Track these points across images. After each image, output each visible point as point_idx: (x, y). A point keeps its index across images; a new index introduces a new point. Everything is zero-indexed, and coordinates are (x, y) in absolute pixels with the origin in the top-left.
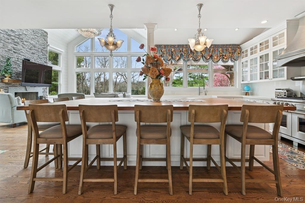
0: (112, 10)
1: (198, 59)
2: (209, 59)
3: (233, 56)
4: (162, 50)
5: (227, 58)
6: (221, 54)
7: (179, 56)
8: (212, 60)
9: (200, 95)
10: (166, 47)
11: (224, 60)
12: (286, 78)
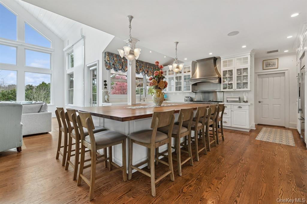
12: (191, 91)
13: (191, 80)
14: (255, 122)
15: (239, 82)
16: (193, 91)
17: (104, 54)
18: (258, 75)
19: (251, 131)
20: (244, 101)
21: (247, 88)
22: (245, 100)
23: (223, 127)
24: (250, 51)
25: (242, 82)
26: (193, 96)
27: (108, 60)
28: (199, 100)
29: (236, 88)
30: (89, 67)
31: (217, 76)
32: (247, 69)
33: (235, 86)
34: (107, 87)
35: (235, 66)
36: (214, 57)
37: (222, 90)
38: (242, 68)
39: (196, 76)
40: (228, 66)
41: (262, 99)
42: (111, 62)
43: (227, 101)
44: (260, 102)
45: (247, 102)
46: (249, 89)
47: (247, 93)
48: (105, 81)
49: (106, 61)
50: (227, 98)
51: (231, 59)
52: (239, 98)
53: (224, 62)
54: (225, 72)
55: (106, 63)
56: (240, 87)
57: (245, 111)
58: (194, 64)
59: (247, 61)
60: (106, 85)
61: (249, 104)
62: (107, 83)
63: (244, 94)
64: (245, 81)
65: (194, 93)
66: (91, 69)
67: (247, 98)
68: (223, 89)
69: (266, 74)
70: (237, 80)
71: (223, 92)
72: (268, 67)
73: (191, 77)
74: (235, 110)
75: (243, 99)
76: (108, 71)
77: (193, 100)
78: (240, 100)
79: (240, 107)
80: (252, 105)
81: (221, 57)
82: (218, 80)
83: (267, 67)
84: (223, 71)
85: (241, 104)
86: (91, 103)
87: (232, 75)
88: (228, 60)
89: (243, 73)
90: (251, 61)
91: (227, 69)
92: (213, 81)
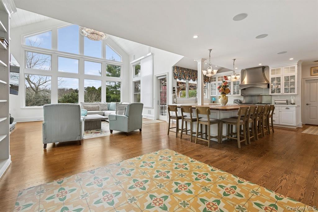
12: (240, 95)
13: (241, 86)
14: (302, 121)
15: (287, 87)
16: (242, 95)
17: (173, 68)
18: (306, 80)
19: (298, 128)
20: (291, 104)
21: (294, 92)
22: (293, 102)
23: (274, 125)
24: (297, 62)
25: (289, 87)
26: (242, 99)
27: (176, 72)
28: (247, 102)
29: (284, 92)
30: (158, 77)
31: (266, 82)
32: (294, 76)
33: (282, 91)
34: (175, 92)
35: (283, 73)
36: (263, 66)
37: (270, 94)
38: (290, 75)
39: (244, 83)
40: (276, 74)
41: (310, 102)
42: (178, 74)
43: (275, 103)
44: (307, 104)
45: (294, 104)
46: (296, 93)
47: (295, 96)
48: (174, 88)
49: (175, 73)
50: (275, 101)
51: (279, 68)
52: (287, 101)
53: (272, 70)
54: (273, 79)
55: (175, 74)
56: (288, 91)
57: (293, 111)
58: (243, 72)
59: (295, 70)
60: (174, 91)
61: (296, 105)
62: (175, 89)
63: (291, 97)
64: (292, 87)
65: (243, 97)
66: (159, 78)
67: (294, 101)
68: (272, 93)
69: (314, 80)
70: (285, 86)
71: (271, 95)
72: (316, 73)
73: (240, 83)
74: (283, 111)
75: (291, 101)
76: (175, 80)
77: (241, 102)
78: (287, 103)
79: (287, 108)
80: (299, 106)
81: (269, 66)
82: (266, 86)
83: (314, 73)
84: (272, 78)
85: (288, 105)
86: (158, 104)
87: (280, 81)
88: (277, 69)
89: (291, 79)
90: (298, 70)
91: (275, 76)
92: (262, 87)
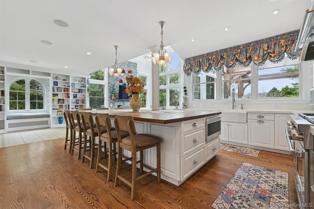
0: (116, 49)
1: (230, 65)
2: (245, 62)
3: (289, 50)
4: (191, 63)
5: (275, 56)
6: (265, 52)
7: (208, 65)
8: (254, 63)
9: (233, 108)
10: (195, 58)
11: (272, 59)
